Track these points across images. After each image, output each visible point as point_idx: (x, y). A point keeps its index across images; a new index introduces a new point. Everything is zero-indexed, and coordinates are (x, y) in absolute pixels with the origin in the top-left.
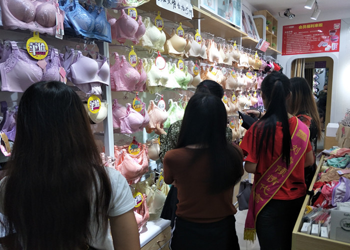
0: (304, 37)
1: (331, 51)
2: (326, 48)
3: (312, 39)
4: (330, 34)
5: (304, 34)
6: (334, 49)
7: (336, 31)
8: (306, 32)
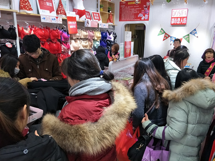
0: (131, 10)
1: (144, 20)
2: (142, 18)
3: (135, 11)
4: (144, 9)
5: (131, 8)
6: (146, 19)
7: (148, 7)
8: (132, 7)
